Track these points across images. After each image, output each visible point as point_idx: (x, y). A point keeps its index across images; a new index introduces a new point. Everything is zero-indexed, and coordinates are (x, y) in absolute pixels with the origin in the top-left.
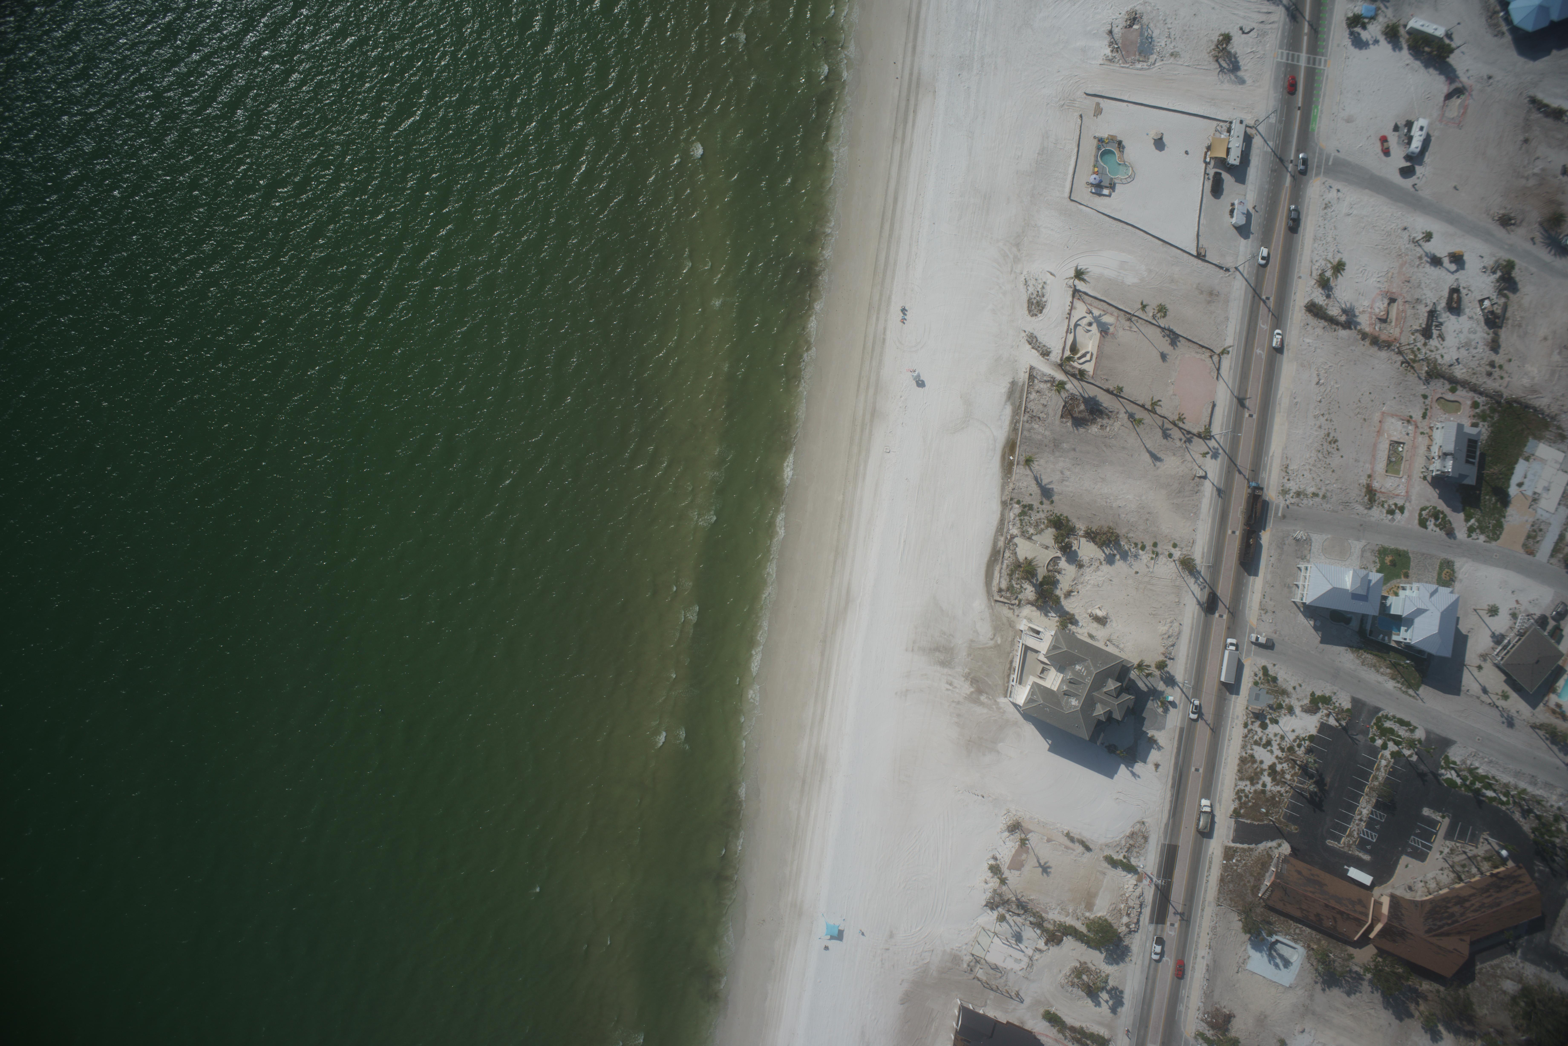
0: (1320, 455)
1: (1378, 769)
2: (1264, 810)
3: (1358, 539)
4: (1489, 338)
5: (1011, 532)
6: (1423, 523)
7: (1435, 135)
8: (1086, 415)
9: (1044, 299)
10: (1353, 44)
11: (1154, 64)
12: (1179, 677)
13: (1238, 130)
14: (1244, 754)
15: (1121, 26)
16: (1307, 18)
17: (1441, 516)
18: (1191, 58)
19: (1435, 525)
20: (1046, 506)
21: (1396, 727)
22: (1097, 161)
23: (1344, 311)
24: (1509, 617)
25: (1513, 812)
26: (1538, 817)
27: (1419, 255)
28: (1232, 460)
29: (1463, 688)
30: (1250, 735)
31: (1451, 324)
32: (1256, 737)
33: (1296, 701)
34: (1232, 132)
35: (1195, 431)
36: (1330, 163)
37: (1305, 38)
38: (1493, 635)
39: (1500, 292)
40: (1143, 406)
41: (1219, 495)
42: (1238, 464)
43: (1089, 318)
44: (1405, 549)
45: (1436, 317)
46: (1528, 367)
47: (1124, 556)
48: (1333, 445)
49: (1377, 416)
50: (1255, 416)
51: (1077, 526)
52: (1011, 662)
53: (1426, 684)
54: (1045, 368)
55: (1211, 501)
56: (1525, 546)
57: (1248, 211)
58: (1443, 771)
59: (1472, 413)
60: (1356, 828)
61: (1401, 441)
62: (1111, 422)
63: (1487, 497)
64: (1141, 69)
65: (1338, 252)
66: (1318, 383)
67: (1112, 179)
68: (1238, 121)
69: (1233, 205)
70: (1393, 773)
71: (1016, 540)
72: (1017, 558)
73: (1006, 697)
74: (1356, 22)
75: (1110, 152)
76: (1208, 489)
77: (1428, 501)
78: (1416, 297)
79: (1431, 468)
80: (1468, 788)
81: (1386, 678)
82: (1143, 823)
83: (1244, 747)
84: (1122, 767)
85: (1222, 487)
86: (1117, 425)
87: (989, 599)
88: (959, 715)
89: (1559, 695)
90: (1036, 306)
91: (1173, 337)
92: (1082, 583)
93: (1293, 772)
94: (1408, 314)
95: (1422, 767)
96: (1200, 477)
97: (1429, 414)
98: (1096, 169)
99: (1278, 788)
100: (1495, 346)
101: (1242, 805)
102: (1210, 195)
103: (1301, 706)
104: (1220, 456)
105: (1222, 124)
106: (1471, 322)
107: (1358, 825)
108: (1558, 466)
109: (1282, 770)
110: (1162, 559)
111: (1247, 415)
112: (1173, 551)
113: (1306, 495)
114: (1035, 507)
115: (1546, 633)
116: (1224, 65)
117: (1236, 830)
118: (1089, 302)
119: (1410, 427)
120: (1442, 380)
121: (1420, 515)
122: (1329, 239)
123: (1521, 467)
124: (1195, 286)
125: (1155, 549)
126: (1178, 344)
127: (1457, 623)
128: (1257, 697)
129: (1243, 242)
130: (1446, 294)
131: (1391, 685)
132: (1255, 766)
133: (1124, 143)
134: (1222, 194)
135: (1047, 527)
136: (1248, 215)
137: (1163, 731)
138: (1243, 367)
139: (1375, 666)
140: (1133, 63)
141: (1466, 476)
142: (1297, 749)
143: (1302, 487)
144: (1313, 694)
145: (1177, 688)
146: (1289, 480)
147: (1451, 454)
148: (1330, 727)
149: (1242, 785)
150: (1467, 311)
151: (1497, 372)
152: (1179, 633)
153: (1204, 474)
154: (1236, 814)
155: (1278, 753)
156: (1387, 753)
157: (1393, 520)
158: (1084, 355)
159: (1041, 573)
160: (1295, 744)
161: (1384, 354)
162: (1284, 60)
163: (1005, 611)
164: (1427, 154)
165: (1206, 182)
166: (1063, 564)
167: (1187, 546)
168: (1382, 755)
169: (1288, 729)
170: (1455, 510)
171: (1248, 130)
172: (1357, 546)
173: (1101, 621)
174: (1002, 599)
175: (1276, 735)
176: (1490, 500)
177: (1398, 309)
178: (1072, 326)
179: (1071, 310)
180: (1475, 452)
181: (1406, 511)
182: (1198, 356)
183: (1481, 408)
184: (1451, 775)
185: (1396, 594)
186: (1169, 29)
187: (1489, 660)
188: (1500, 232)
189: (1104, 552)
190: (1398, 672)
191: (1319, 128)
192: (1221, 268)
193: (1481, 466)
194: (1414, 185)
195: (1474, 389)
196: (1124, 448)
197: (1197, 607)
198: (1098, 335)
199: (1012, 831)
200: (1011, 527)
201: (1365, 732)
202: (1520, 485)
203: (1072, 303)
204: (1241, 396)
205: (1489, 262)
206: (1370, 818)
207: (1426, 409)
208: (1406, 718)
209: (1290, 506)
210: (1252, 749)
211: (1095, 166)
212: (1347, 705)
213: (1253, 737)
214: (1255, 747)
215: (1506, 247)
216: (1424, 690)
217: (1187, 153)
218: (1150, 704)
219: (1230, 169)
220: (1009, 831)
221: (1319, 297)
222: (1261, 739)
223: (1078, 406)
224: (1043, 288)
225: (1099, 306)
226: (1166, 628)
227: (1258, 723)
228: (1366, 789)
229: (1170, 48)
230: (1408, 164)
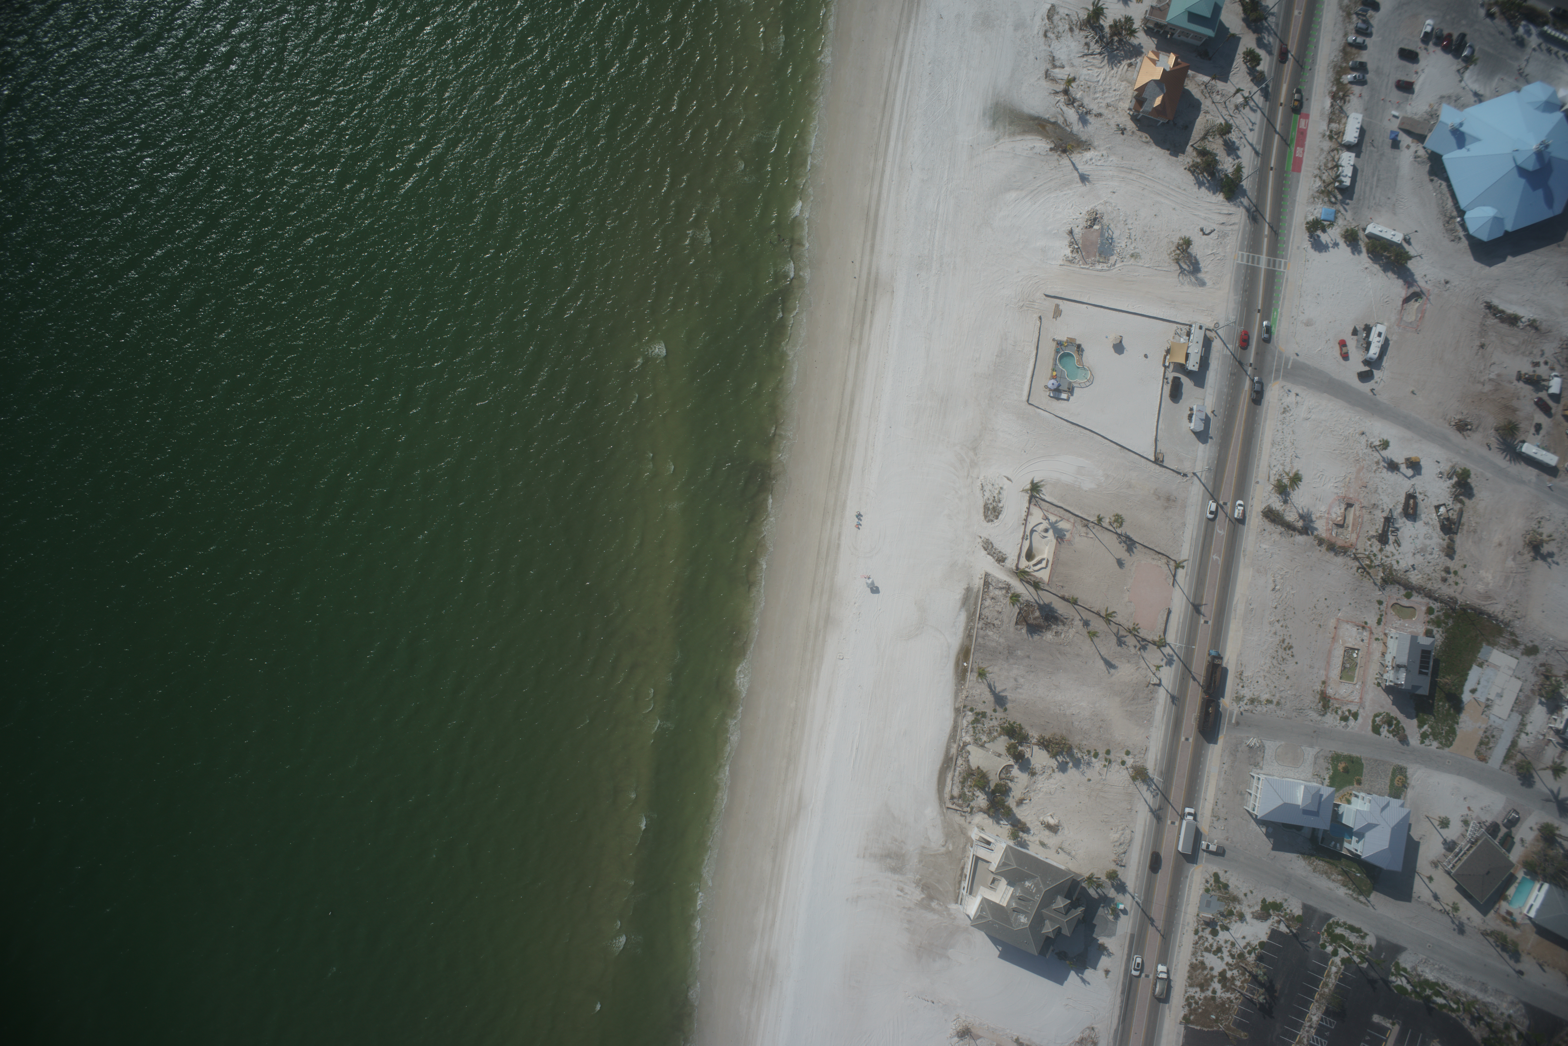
0: (1275, 662)
1: (1328, 976)
2: (1213, 1017)
3: (1311, 746)
4: (1445, 544)
5: (964, 739)
6: (1376, 730)
7: (1393, 339)
8: (1041, 621)
9: (1000, 505)
10: (1312, 247)
11: (1114, 265)
12: (1130, 885)
13: (1197, 336)
14: (1194, 961)
15: (1081, 226)
16: (1267, 220)
17: (1395, 722)
18: (1151, 259)
19: (1389, 731)
20: (1000, 714)
21: (1346, 933)
22: (1055, 364)
23: (1301, 517)
24: (1461, 824)
25: (1464, 1019)
26: (1489, 1025)
27: (1376, 460)
28: (1186, 666)
29: (1414, 895)
30: (1200, 942)
31: (1407, 529)
32: (1206, 944)
33: (1247, 908)
34: (1192, 336)
35: (1150, 638)
36: (1289, 367)
37: (1266, 240)
38: (1445, 842)
39: (1456, 498)
40: (1098, 614)
41: (1173, 702)
42: (1193, 670)
43: (1045, 525)
44: (1358, 755)
45: (1393, 523)
46: (1482, 573)
47: (1077, 763)
48: (1288, 652)
49: (1332, 623)
50: (1210, 623)
51: (1030, 734)
52: (963, 869)
53: (1377, 891)
54: (1000, 574)
55: (1165, 708)
56: (1477, 752)
57: (1206, 415)
58: (1393, 978)
59: (1427, 619)
60: (1306, 1034)
61: (1356, 647)
62: (1066, 629)
63: (1441, 703)
64: (1102, 270)
65: (1296, 457)
66: (1274, 589)
67: (1070, 383)
68: (1198, 327)
69: (1191, 409)
70: (1343, 979)
71: (969, 748)
72: (969, 766)
73: (957, 903)
74: (1315, 227)
75: (1069, 355)
76: (1162, 696)
77: (1382, 707)
78: (1373, 502)
79: (1385, 677)
80: (1418, 995)
81: (1337, 885)
82: (1093, 1029)
83: (1194, 954)
84: (1073, 973)
85: (1176, 694)
86: (1072, 631)
87: (941, 806)
88: (909, 922)
89: (1509, 902)
90: (992, 511)
91: (1130, 544)
92: (1035, 791)
93: (1243, 979)
94: (1365, 520)
95: (1373, 974)
96: (1154, 685)
97: (1383, 620)
98: (1055, 373)
99: (1228, 995)
100: (1450, 551)
101: (1192, 1011)
102: (1168, 399)
103: (1252, 913)
104: (1175, 663)
105: (1182, 326)
106: (1427, 528)
107: (1308, 1032)
108: (1511, 672)
109: (1232, 977)
110: (1115, 766)
111: (1202, 621)
112: (1126, 758)
113: (1260, 702)
114: (988, 715)
115: (1496, 842)
116: (1185, 267)
117: (1186, 1037)
118: (1046, 508)
119: (1365, 634)
120: (1397, 586)
121: (1374, 721)
122: (1288, 444)
123: (1474, 674)
124: (1152, 492)
125: (1108, 757)
126: (1135, 550)
127: (1409, 830)
128: (1208, 904)
129: (1201, 446)
130: (1402, 499)
131: (1342, 892)
132: (1206, 972)
133: (1083, 346)
134: (1181, 398)
135: (1000, 735)
136: (1207, 421)
137: (1113, 937)
138: (1199, 573)
139: (1326, 873)
140: (1093, 264)
141: (1418, 687)
142: (1247, 955)
143: (1256, 693)
144: (1264, 901)
145: (1128, 895)
146: (1243, 687)
147: (1404, 666)
148: (1281, 934)
149: (1192, 991)
150: (1423, 516)
151: (1452, 578)
152: (1131, 840)
153: (1158, 682)
154: (1186, 1019)
155: (1228, 959)
156: (1337, 960)
157: (1347, 726)
158: (1040, 562)
159: (994, 780)
160: (1246, 951)
161: (1340, 560)
162: (1245, 262)
163: (957, 818)
164: (1385, 358)
165: (1165, 386)
166: (1015, 771)
167: (1140, 753)
168: (1333, 962)
169: (1238, 935)
170: (1409, 716)
171: (1208, 332)
172: (1310, 753)
173: (1053, 829)
174: (954, 807)
175: (1226, 942)
176: (1443, 706)
177: (1355, 514)
178: (1028, 533)
179: (1027, 516)
180: (1428, 663)
181: (1360, 718)
182: (1154, 562)
183: (1436, 614)
184: (1402, 982)
185: (1349, 802)
186: (1129, 229)
187: (1440, 867)
188: (1456, 437)
189: (1056, 760)
190: (1349, 880)
191: (1278, 331)
192: (1179, 473)
193: (1435, 674)
194: (1372, 390)
195: (1429, 595)
196: (1078, 655)
197: (1150, 814)
198: (1055, 541)
199: (962, 1036)
200: (964, 734)
201: (1316, 939)
202: (1473, 691)
203: (1028, 509)
204: (1197, 603)
205: (1445, 467)
206: (1320, 1024)
207: (1381, 615)
208: (1357, 925)
209: (1244, 713)
210: (1202, 956)
211: (1053, 370)
212: (1298, 911)
213: (1203, 944)
214: (1205, 954)
215: (1462, 452)
216: (1375, 897)
217: (1146, 356)
218: (1101, 911)
219: (1189, 374)
220: (958, 1037)
221: (1276, 503)
222: (1211, 945)
223: (1033, 612)
224: (1000, 493)
225: (1056, 512)
226: (1117, 836)
227: (1209, 930)
228: (1317, 996)
229: (1131, 250)
230: (1367, 368)
